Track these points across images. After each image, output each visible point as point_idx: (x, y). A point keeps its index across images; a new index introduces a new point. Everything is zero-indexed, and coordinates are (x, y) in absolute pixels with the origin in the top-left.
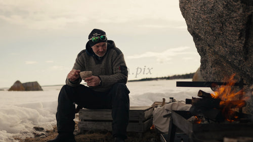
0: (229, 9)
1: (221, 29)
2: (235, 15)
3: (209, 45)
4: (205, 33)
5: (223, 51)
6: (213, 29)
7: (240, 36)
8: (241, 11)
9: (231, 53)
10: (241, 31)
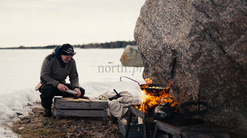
0: (165, 51)
1: (160, 58)
2: (168, 55)
3: (151, 64)
4: (150, 58)
5: (160, 70)
6: (155, 57)
7: (170, 66)
8: (171, 55)
9: (165, 73)
10: (171, 64)
